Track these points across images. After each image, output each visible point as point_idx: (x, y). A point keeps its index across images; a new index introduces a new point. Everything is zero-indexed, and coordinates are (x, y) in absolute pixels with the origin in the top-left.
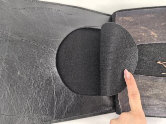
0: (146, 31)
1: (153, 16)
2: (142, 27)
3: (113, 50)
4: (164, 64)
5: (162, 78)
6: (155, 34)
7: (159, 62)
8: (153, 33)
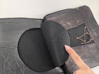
0: (65, 23)
1: (65, 14)
2: (62, 21)
3: (53, 36)
4: (80, 38)
5: (82, 46)
6: (70, 24)
7: (77, 38)
8: (68, 23)
